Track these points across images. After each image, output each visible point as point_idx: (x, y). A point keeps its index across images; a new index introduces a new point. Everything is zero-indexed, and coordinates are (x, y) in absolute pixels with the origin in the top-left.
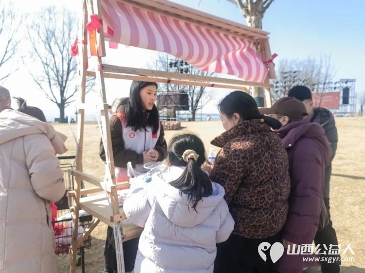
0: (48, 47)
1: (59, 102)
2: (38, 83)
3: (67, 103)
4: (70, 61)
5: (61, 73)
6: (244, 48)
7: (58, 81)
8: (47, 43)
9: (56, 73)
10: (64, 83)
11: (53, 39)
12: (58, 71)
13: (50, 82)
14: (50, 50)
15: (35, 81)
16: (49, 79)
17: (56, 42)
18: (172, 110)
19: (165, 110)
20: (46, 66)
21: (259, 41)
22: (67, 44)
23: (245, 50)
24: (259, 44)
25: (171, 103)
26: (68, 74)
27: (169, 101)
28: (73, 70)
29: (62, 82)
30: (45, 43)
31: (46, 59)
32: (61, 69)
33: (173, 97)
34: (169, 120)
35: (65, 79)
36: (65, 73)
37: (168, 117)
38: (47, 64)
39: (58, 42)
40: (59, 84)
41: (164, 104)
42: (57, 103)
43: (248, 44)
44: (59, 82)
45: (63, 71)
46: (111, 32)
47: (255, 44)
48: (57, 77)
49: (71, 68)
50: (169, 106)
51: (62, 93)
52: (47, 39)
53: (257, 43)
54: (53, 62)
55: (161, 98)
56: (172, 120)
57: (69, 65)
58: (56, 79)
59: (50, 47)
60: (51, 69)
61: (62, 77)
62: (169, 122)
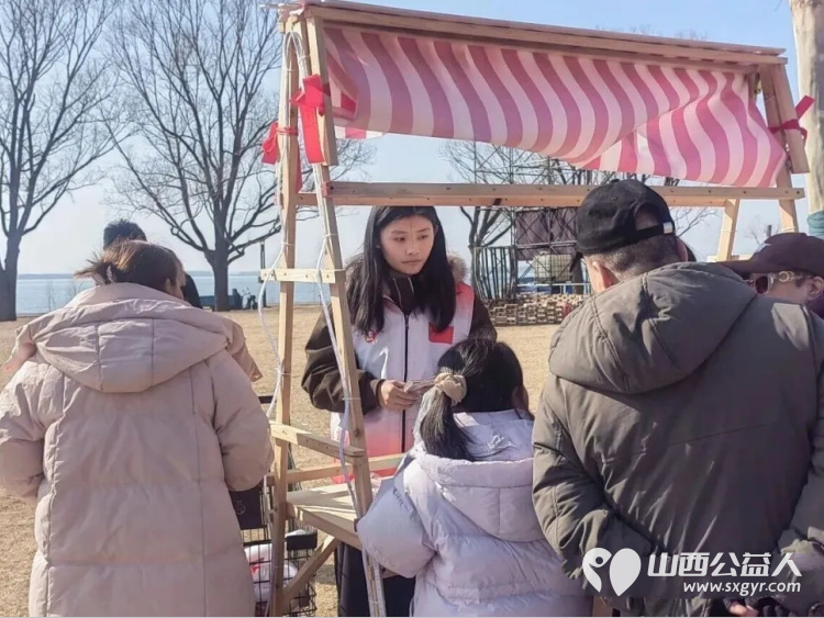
0: (178, 83)
1: (211, 245)
2: (151, 194)
3: (235, 248)
4: (241, 119)
5: (215, 159)
6: (709, 96)
7: (208, 182)
8: (176, 71)
9: (201, 159)
10: (225, 188)
11: (193, 60)
12: (206, 155)
13: (184, 188)
14: (183, 92)
15: (144, 187)
16: (182, 179)
17: (201, 67)
18: (567, 258)
19: (544, 259)
20: (173, 140)
21: (759, 70)
22: (232, 71)
23: (714, 102)
24: (758, 77)
25: (561, 235)
26: (236, 160)
27: (555, 230)
28: (248, 146)
29: (220, 186)
30: (168, 73)
31: (174, 120)
32: (215, 146)
33: (569, 216)
34: (556, 290)
35: (227, 175)
36: (228, 157)
37: (553, 279)
38: (174, 134)
39: (206, 66)
40: (212, 193)
41: (538, 238)
42: (204, 248)
43: (721, 82)
44: (210, 187)
45: (222, 151)
46: (348, 104)
47: (746, 78)
48: (206, 170)
49: (245, 141)
50: (556, 243)
51: (220, 218)
52: (176, 60)
53: (753, 77)
54: (193, 125)
55: (528, 220)
56: (569, 290)
57: (238, 133)
58: (202, 177)
59: (184, 83)
60: (188, 147)
61: (219, 172)
62: (555, 298)
